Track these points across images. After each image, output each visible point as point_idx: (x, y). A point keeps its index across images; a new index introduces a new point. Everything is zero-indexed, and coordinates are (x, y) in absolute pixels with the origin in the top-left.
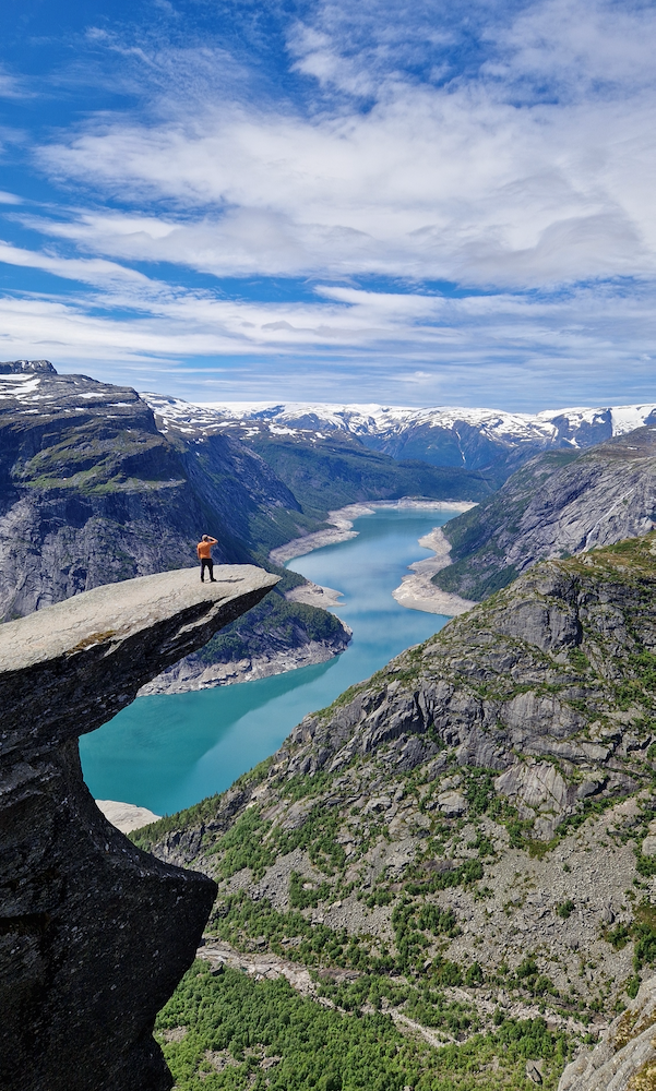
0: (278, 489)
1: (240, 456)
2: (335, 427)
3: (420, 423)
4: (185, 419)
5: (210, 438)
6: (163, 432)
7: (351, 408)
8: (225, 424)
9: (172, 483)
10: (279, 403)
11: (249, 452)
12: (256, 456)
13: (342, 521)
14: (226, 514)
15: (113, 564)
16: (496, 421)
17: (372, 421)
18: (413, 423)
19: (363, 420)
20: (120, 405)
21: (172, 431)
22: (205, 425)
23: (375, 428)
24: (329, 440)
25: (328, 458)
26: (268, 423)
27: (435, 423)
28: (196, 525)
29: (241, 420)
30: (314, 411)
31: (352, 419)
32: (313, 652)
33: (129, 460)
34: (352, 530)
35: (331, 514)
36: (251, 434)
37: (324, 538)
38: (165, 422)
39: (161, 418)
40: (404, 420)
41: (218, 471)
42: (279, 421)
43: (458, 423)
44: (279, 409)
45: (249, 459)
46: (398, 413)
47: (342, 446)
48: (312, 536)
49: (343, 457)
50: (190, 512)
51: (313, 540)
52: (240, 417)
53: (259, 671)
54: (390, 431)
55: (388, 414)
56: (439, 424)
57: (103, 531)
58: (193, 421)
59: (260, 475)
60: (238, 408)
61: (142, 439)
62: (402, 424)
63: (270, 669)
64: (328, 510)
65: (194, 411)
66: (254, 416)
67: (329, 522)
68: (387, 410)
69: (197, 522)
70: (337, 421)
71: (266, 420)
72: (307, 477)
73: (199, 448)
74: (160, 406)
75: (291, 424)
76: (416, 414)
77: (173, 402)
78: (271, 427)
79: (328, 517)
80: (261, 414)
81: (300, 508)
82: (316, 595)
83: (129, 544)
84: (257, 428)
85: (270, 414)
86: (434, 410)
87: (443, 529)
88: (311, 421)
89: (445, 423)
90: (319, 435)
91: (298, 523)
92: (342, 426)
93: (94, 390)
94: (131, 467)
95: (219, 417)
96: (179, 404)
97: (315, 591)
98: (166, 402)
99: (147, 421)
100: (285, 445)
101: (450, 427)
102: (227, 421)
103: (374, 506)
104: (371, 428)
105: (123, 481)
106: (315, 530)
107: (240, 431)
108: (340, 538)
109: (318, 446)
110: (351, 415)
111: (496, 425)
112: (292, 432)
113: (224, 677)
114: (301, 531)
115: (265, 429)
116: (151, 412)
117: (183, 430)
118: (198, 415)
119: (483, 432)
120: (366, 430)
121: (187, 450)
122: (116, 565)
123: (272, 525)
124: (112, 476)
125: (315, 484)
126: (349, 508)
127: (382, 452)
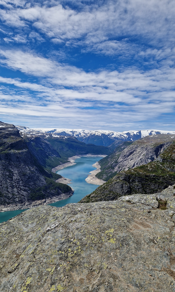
0: (54, 152)
1: (44, 143)
2: (70, 135)
3: (93, 134)
4: (29, 133)
5: (35, 138)
6: (22, 136)
7: (75, 130)
8: (40, 134)
9: (24, 150)
10: (55, 129)
11: (46, 142)
12: (48, 143)
13: (72, 160)
14: (40, 159)
15: (7, 173)
16: (112, 134)
17: (80, 134)
18: (91, 134)
19: (77, 133)
20: (9, 129)
21: (25, 136)
22: (34, 134)
23: (81, 135)
24: (68, 138)
25: (68, 143)
26: (52, 134)
27: (96, 134)
28: (31, 162)
29: (45, 133)
30: (65, 131)
31: (75, 133)
32: (63, 196)
33: (12, 144)
34: (74, 162)
35: (69, 158)
36: (47, 137)
37: (67, 165)
38: (23, 134)
39: (22, 133)
40: (88, 133)
41: (38, 147)
42: (55, 133)
43: (102, 134)
44: (55, 130)
45: (46, 144)
46: (86, 131)
47: (72, 140)
48: (64, 164)
49: (72, 143)
50: (29, 158)
51: (64, 165)
52: (45, 132)
53: (48, 202)
54: (85, 136)
55: (84, 132)
56: (97, 134)
57: (4, 164)
58: (31, 133)
59: (49, 148)
60: (44, 130)
61: (16, 138)
62: (88, 134)
63: (51, 201)
64: (68, 157)
65: (31, 131)
66: (48, 132)
67: (68, 160)
68: (84, 131)
69: (31, 161)
70: (71, 133)
71: (51, 133)
72: (63, 148)
73: (32, 141)
74: (22, 129)
75: (58, 134)
76: (92, 132)
77: (25, 128)
78: (53, 135)
79: (68, 159)
80: (50, 132)
81: (60, 157)
82: (64, 180)
83: (11, 168)
84: (49, 135)
85: (52, 131)
86: (96, 131)
87: (98, 162)
88: (64, 133)
89: (99, 134)
90: (66, 137)
91: (60, 161)
92: (72, 135)
93: (2, 125)
94: (13, 146)
95: (39, 132)
96: (27, 129)
97: (64, 179)
98: (23, 128)
99: (17, 133)
100: (56, 140)
101: (100, 135)
102: (40, 133)
103: (81, 156)
104: (80, 135)
105: (10, 150)
106: (65, 163)
107: (44, 136)
108: (71, 165)
109: (65, 140)
110: (75, 132)
111: (112, 135)
112: (58, 136)
113: (38, 204)
114: (61, 163)
115: (51, 135)
116: (18, 131)
117: (28, 136)
118: (32, 132)
119: (109, 137)
120: (78, 136)
121: (29, 141)
122: (8, 173)
123: (53, 161)
124: (7, 149)
125: (65, 150)
126: (74, 157)
127: (83, 142)
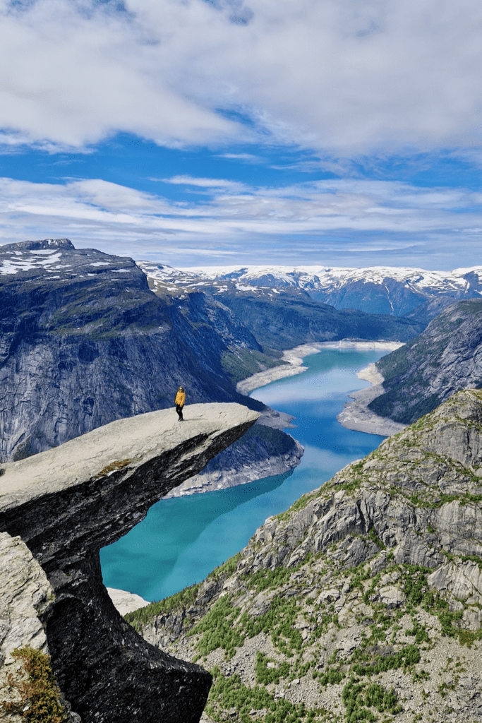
0: (243, 333)
1: (213, 308)
2: (287, 284)
3: (356, 280)
4: (171, 281)
5: (190, 295)
6: (154, 291)
7: (300, 269)
8: (201, 284)
9: (161, 329)
10: (243, 267)
11: (220, 305)
12: (225, 308)
13: (294, 357)
14: (202, 354)
15: (115, 395)
16: (418, 277)
17: (317, 279)
18: (350, 279)
19: (310, 278)
20: (121, 271)
21: (160, 289)
22: (186, 285)
23: (319, 284)
24: (283, 294)
25: (282, 308)
26: (235, 282)
27: (368, 280)
28: (179, 363)
29: (214, 281)
30: (271, 272)
31: (302, 278)
32: (271, 467)
33: (128, 313)
34: (302, 365)
35: (285, 352)
36: (222, 290)
37: (278, 373)
38: (156, 283)
39: (152, 280)
40: (343, 277)
41: (196, 321)
42: (243, 280)
43: (386, 280)
44: (243, 271)
45: (221, 310)
46: (337, 272)
47: (293, 299)
48: (271, 371)
49: (295, 307)
50: (174, 352)
51: (271, 374)
52: (213, 278)
53: (229, 481)
54: (332, 287)
55: (330, 273)
56: (371, 281)
57: (107, 369)
58: (177, 282)
59: (228, 322)
60: (211, 272)
61: (138, 296)
62: (341, 281)
63: (237, 479)
64: (283, 349)
65: (177, 274)
66: (224, 277)
67: (284, 359)
68: (329, 270)
69: (179, 360)
70: (289, 279)
71: (233, 280)
72: (266, 324)
73: (182, 302)
74: (152, 271)
75: (252, 282)
76: (354, 272)
77: (161, 267)
78: (237, 285)
79: (283, 355)
80: (229, 276)
81: (261, 349)
82: (274, 418)
83: (127, 378)
84: (226, 286)
85: (236, 275)
86: (366, 269)
87: (377, 365)
88: (268, 279)
89: (376, 280)
90: (275, 291)
91: (259, 361)
92: (293, 283)
93: (102, 260)
94: (129, 318)
95: (197, 278)
96: (166, 269)
97: (273, 415)
98: (156, 268)
99: (142, 282)
100: (247, 299)
101: (380, 283)
102: (203, 281)
103: (320, 346)
104: (316, 284)
105: (123, 328)
106: (273, 366)
107: (212, 289)
108: (292, 372)
109: (274, 299)
110: (300, 274)
111: (418, 281)
112: (254, 289)
113: (201, 486)
114: (262, 366)
115: (232, 286)
116: (144, 276)
117: (169, 289)
118: (179, 277)
119: (407, 286)
120: (312, 286)
121: (172, 304)
122: (116, 395)
123: (239, 362)
124: (115, 325)
125: (273, 328)
126: (300, 348)
127: (326, 303)
